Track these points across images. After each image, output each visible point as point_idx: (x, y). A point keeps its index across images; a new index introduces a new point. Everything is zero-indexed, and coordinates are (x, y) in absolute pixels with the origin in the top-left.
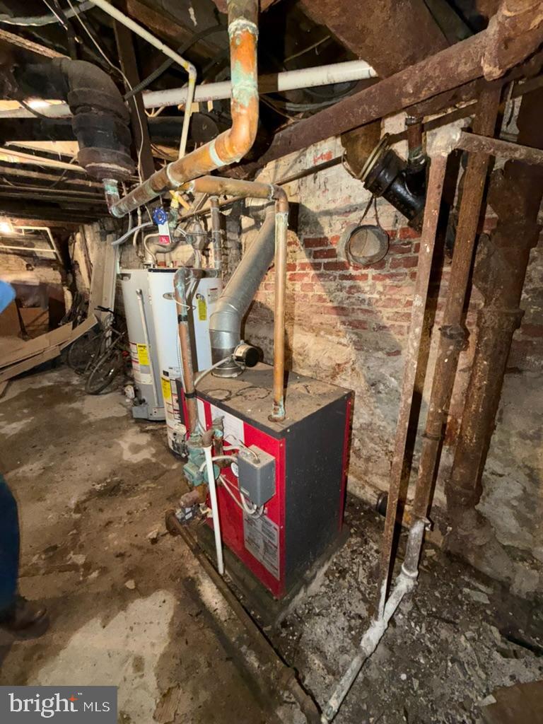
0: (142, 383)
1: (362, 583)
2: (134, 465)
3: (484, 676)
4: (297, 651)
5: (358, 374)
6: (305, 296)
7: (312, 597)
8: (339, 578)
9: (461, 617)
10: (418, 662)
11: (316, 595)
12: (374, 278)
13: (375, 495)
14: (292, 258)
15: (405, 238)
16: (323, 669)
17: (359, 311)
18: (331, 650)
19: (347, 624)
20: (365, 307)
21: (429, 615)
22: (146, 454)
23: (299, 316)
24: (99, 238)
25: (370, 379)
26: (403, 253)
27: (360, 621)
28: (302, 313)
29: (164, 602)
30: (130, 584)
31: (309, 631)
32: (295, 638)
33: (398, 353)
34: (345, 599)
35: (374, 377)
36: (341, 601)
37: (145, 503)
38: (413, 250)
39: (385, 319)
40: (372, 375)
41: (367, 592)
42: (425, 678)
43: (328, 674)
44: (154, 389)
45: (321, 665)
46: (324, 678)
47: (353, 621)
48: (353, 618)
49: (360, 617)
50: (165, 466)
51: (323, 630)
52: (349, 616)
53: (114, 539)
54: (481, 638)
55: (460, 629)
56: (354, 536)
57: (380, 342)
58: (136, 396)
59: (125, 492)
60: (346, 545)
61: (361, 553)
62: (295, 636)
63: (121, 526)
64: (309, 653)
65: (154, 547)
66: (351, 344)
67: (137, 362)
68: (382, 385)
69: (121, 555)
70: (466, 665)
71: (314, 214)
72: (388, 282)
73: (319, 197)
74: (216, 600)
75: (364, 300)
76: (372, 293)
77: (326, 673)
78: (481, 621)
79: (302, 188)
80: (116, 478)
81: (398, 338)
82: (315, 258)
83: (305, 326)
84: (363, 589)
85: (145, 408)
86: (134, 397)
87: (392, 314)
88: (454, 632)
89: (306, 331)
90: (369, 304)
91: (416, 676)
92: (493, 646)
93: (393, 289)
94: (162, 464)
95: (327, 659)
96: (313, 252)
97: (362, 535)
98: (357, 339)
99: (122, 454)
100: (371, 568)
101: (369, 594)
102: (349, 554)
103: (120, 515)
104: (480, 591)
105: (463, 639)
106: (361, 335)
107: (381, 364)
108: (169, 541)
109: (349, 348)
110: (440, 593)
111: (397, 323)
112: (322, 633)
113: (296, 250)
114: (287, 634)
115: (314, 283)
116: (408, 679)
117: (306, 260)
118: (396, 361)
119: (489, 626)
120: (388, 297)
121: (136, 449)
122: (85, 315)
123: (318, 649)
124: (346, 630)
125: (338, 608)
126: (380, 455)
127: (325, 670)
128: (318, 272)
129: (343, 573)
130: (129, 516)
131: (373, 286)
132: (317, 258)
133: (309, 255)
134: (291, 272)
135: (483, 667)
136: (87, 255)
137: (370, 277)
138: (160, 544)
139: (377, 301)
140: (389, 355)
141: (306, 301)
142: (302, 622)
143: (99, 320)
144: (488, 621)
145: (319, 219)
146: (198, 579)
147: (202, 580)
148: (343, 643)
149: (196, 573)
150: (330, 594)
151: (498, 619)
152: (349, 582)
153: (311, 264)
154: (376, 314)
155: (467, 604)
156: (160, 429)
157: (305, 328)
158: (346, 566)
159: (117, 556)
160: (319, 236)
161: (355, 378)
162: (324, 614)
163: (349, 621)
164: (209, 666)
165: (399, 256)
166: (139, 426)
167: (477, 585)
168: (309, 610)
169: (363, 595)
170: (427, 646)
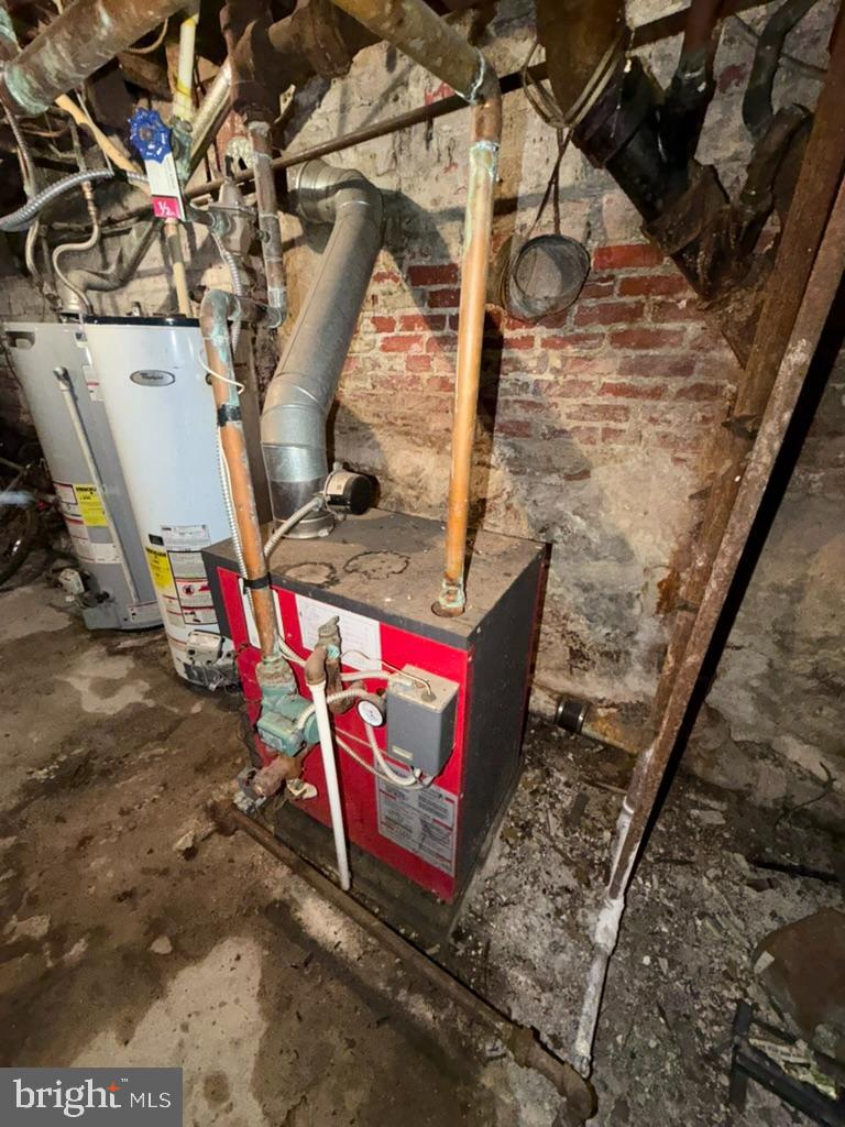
0: (97, 562)
1: (557, 836)
2: (111, 719)
3: (741, 925)
4: (489, 971)
5: (516, 514)
6: (416, 380)
7: (491, 878)
8: (523, 838)
9: (697, 852)
10: (660, 933)
11: (497, 874)
12: (545, 343)
13: (552, 701)
14: (385, 306)
15: (603, 268)
16: (533, 986)
17: (517, 406)
18: (539, 952)
19: (551, 906)
20: (528, 397)
21: (658, 861)
22: (131, 695)
23: (402, 419)
25: (537, 520)
26: (598, 297)
27: (569, 896)
28: (409, 412)
29: (238, 958)
30: (162, 946)
31: (500, 934)
32: (480, 952)
33: (586, 474)
34: (540, 869)
35: (545, 517)
36: (534, 872)
37: (153, 787)
38: (616, 290)
39: (563, 417)
40: (542, 514)
41: (568, 849)
42: (672, 953)
43: (543, 991)
44: (126, 572)
45: (529, 982)
46: (539, 1000)
47: (559, 898)
48: (558, 894)
49: (567, 890)
50: (176, 710)
51: (520, 927)
52: (550, 893)
53: (104, 868)
54: (726, 872)
55: (699, 869)
56: (529, 768)
57: (554, 458)
58: (87, 589)
59: (105, 773)
60: (520, 785)
61: (545, 792)
62: (479, 948)
63: (114, 840)
64: (507, 968)
65: (194, 864)
66: (502, 466)
67: (80, 522)
68: (559, 530)
69: (128, 895)
70: (718, 918)
71: (429, 217)
72: (571, 350)
73: (437, 179)
74: (334, 928)
75: (527, 384)
76: (541, 373)
77: (540, 991)
78: (721, 849)
79: (401, 158)
80: (77, 752)
81: (585, 449)
82: (432, 305)
83: (416, 435)
84: (561, 846)
85: (110, 609)
86: (83, 590)
87: (577, 409)
88: (693, 874)
89: (419, 446)
90: (535, 392)
91: (662, 955)
92: (741, 880)
93: (580, 364)
94: (169, 708)
95: (535, 969)
96: (428, 295)
97: (540, 764)
98: (513, 455)
99: (79, 702)
100: (564, 810)
101: (571, 850)
102: (529, 797)
103: (104, 819)
104: (711, 809)
105: (705, 880)
106: (522, 448)
107: (556, 494)
108: (219, 847)
109: (499, 472)
110: (664, 825)
111: (584, 424)
112: (519, 931)
113: (394, 289)
114: (466, 950)
115: (430, 354)
116: (653, 961)
117: (414, 311)
118: (581, 489)
119: (731, 854)
120: (569, 377)
121: (107, 688)
123: (519, 958)
124: (553, 916)
125: (533, 886)
126: (552, 639)
127: (537, 987)
128: (438, 334)
129: (526, 828)
130: (126, 818)
131: (543, 359)
132: (437, 306)
133: (421, 299)
134: (384, 335)
135: (738, 912)
137: (538, 342)
138: (204, 856)
139: (550, 385)
140: (570, 480)
141: (417, 390)
142: (484, 922)
144: (728, 848)
145: (438, 227)
146: (293, 900)
147: (299, 900)
148: (553, 936)
149: (285, 891)
150: (516, 866)
151: (740, 842)
152: (539, 841)
153: (424, 316)
154: (547, 409)
155: (700, 832)
156: (150, 643)
157: (418, 440)
158: (529, 817)
159: (120, 900)
160: (438, 262)
161: (512, 521)
162: (516, 901)
163: (553, 900)
164: (350, 1046)
165: (590, 303)
166: (105, 644)
167: (708, 802)
168: (491, 900)
169: (563, 854)
170: (665, 905)
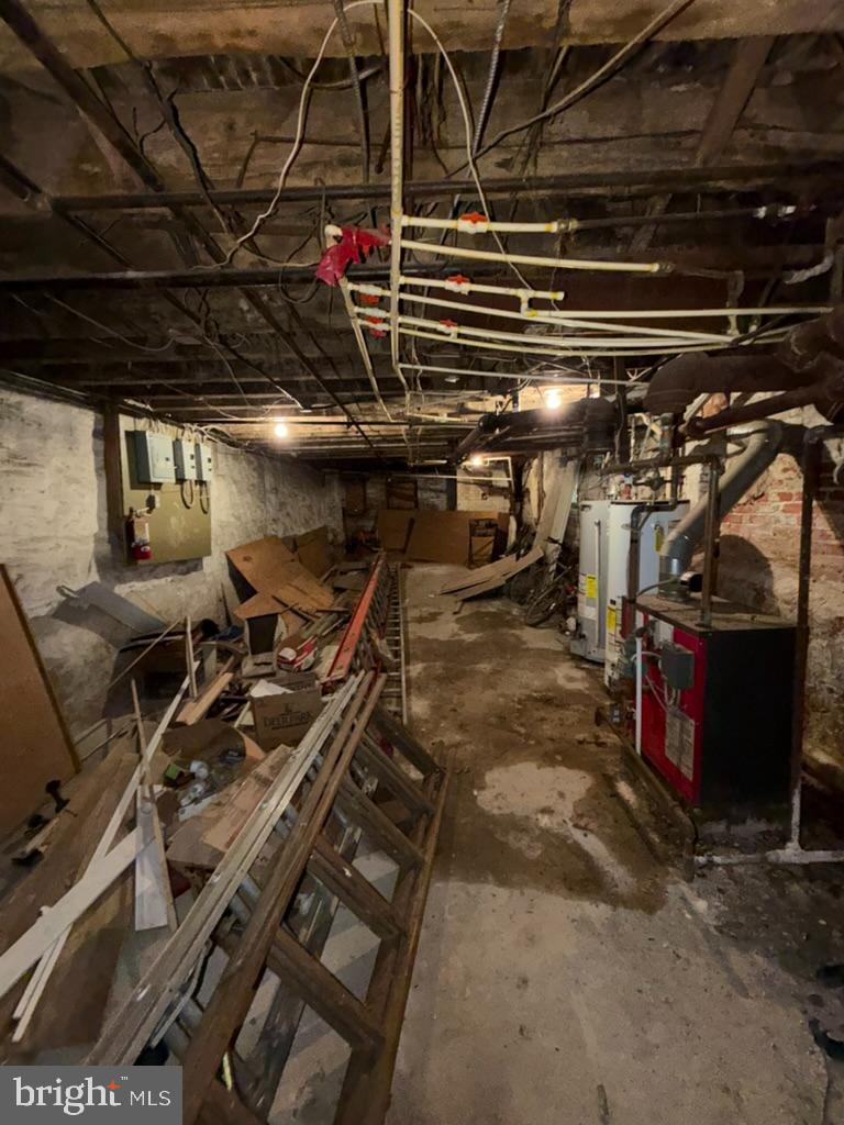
0: (586, 616)
2: (567, 690)
14: (787, 486)
22: (579, 686)
24: (558, 463)
30: (558, 757)
37: (575, 718)
44: (597, 623)
50: (597, 700)
53: (548, 729)
58: (577, 630)
59: (558, 705)
63: (553, 724)
65: (581, 746)
67: (584, 594)
80: (551, 694)
85: (584, 645)
94: (595, 697)
99: (556, 679)
103: (552, 717)
108: (594, 748)
113: (794, 476)
121: (571, 679)
122: (529, 548)
128: (821, 503)
130: (561, 721)
134: (785, 503)
136: (540, 483)
138: (586, 746)
143: (545, 552)
146: (616, 778)
147: (619, 780)
149: (615, 775)
156: (596, 669)
159: (549, 739)
166: (575, 662)
